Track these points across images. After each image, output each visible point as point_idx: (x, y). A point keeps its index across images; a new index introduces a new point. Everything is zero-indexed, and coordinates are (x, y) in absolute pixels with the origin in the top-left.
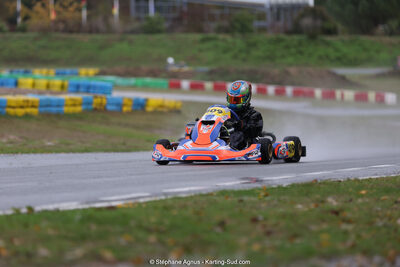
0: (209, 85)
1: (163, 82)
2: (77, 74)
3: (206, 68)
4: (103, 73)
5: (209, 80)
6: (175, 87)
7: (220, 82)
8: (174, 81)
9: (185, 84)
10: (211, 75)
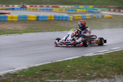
0: (117, 10)
1: (107, 9)
2: (88, 7)
3: (117, 6)
4: (94, 7)
5: (117, 9)
6: (110, 10)
7: (119, 10)
8: (109, 9)
9: (112, 10)
10: (117, 8)
